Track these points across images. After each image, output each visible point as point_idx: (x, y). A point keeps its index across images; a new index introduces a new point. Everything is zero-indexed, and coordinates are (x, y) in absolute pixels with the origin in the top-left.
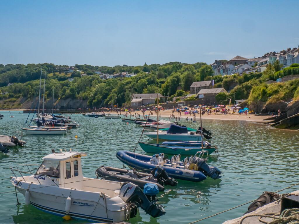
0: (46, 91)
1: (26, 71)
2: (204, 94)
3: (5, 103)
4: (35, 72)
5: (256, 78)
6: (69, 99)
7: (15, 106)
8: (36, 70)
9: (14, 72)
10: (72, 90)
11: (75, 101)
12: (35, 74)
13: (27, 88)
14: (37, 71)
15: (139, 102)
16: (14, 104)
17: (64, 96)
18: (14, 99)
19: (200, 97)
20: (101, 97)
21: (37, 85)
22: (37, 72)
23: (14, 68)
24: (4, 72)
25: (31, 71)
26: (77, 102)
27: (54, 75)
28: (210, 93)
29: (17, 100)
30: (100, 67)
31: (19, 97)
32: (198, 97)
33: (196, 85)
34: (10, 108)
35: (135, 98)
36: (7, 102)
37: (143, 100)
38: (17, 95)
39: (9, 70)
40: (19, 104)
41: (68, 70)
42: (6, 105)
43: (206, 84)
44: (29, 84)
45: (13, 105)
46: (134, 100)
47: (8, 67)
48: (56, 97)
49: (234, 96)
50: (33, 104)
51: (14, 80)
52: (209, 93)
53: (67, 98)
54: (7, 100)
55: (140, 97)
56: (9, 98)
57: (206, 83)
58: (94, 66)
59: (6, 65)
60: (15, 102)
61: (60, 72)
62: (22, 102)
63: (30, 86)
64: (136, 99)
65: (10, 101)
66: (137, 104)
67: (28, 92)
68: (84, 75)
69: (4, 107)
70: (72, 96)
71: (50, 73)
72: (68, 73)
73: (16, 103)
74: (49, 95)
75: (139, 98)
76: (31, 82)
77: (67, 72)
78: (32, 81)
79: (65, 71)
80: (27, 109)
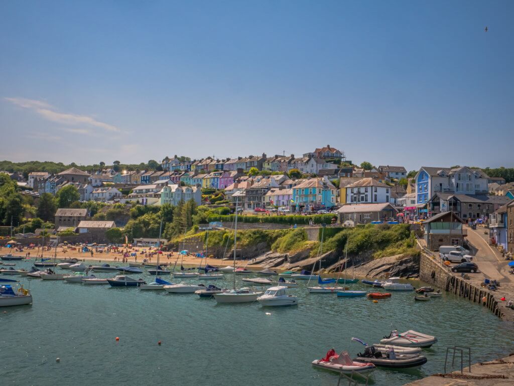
2: (88, 229)
5: (151, 212)
19: (81, 231)
28: (97, 226)
32: (77, 231)
33: (65, 214)
43: (80, 214)
49: (131, 233)
52: (95, 227)
57: (80, 212)
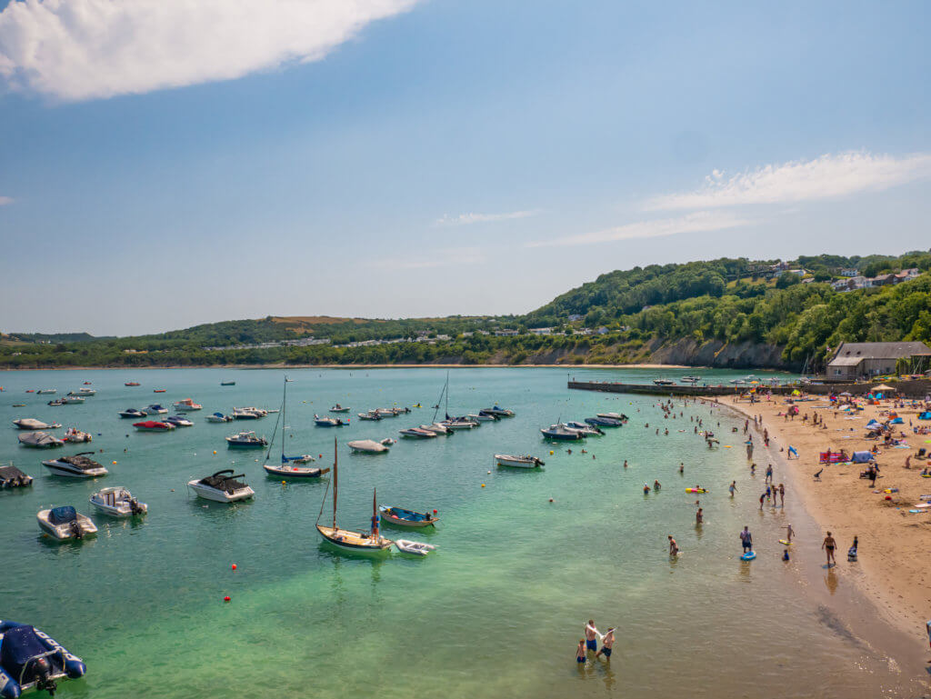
0: (705, 322)
1: (680, 280)
3: (620, 351)
4: (698, 279)
6: (748, 343)
7: (639, 357)
8: (700, 275)
9: (657, 282)
10: (755, 322)
11: (761, 346)
12: (696, 283)
13: (666, 316)
14: (702, 277)
15: (852, 368)
16: (637, 352)
17: (735, 337)
18: (638, 342)
20: (813, 339)
21: (688, 309)
22: (702, 281)
23: (661, 273)
24: (638, 282)
25: (690, 277)
26: (766, 350)
27: (738, 284)
29: (644, 345)
30: (864, 258)
31: (649, 337)
34: (628, 361)
35: (842, 355)
36: (623, 348)
37: (864, 360)
38: (646, 333)
39: (649, 277)
40: (647, 354)
41: (773, 272)
42: (620, 355)
44: (672, 309)
45: (635, 356)
46: (840, 361)
47: (649, 273)
48: (722, 336)
50: (673, 353)
51: (655, 298)
53: (742, 340)
54: (627, 344)
55: (859, 353)
56: (629, 339)
58: (849, 258)
59: (646, 269)
60: (641, 349)
61: (755, 277)
62: (654, 348)
63: (672, 314)
64: (845, 359)
65: (628, 348)
66: (845, 372)
67: (668, 328)
68: (809, 280)
69: (616, 360)
70: (756, 337)
71: (730, 280)
72: (772, 277)
73: (642, 351)
74: (708, 334)
75: (854, 356)
76: (677, 303)
77: (770, 275)
78: (680, 301)
79: (766, 273)
80: (662, 364)
